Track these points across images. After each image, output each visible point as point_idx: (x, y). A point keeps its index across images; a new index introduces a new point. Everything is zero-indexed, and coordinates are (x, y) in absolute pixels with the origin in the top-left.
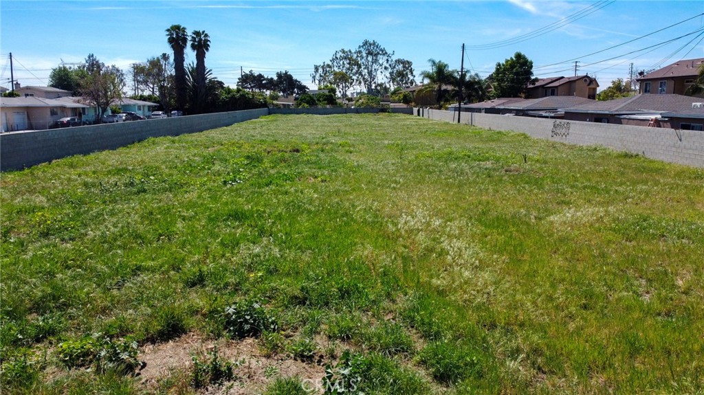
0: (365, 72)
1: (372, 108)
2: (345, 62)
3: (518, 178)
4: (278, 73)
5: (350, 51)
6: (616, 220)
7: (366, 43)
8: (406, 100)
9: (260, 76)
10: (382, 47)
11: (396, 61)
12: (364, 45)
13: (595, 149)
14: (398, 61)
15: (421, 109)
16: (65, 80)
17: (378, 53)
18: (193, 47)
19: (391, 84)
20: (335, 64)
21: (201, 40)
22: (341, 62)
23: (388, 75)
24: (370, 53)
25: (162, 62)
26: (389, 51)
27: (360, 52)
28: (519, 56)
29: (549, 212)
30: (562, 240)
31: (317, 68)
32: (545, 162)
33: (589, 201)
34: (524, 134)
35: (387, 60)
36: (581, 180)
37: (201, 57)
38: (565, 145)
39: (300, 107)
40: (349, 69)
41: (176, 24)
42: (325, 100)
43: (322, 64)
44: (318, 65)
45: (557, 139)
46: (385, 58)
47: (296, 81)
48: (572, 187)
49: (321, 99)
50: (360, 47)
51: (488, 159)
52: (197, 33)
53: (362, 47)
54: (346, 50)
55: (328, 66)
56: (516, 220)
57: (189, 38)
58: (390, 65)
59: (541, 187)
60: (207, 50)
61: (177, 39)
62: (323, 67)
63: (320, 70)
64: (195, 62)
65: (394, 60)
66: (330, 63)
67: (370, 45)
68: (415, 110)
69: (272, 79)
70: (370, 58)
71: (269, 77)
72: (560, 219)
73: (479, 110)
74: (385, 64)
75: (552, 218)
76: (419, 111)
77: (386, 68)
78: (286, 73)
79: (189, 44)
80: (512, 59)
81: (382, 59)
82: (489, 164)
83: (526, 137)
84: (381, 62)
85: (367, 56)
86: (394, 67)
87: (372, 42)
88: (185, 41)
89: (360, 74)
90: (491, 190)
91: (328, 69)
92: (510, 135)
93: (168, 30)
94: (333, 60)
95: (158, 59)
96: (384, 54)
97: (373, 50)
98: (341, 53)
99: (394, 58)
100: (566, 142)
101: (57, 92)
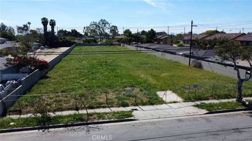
0: (101, 29)
1: (109, 44)
2: (94, 26)
3: (156, 68)
4: (72, 30)
5: (96, 22)
6: (170, 75)
7: (102, 20)
8: (118, 41)
9: (66, 31)
10: (107, 22)
11: (112, 26)
12: (101, 21)
13: (170, 60)
14: (113, 26)
15: (124, 45)
16: (6, 35)
17: (106, 23)
18: (50, 25)
19: (110, 33)
20: (91, 26)
21: (53, 22)
22: (93, 26)
23: (109, 31)
24: (103, 23)
25: (28, 25)
26: (109, 23)
27: (100, 23)
28: (152, 30)
29: (161, 74)
30: (163, 78)
31: (84, 28)
32: (160, 64)
33: (167, 72)
34: (155, 55)
35: (109, 26)
36: (166, 68)
37: (53, 28)
38: (164, 59)
39: (85, 44)
40: (96, 28)
41: (44, 17)
42: (93, 41)
43: (86, 27)
44: (85, 27)
45: (162, 57)
46: (108, 25)
47: (78, 32)
48: (165, 70)
49: (92, 41)
50: (99, 21)
51: (149, 64)
52: (51, 20)
53: (100, 21)
54: (95, 22)
55: (88, 27)
56: (156, 75)
57: (49, 22)
58: (110, 27)
59: (159, 70)
60: (55, 26)
61: (45, 22)
62: (87, 27)
63: (86, 28)
64: (51, 30)
65: (111, 26)
66: (89, 26)
67: (103, 20)
68: (122, 44)
69: (70, 32)
70: (103, 25)
71: (69, 31)
72: (163, 75)
73: (142, 47)
74: (108, 27)
75: (161, 75)
76: (123, 45)
77: (109, 28)
78: (75, 30)
79: (49, 24)
80: (150, 31)
81: (107, 25)
82: (149, 65)
83: (155, 56)
84: (107, 26)
85: (102, 24)
86: (111, 28)
87: (104, 20)
88: (47, 22)
89: (100, 30)
90: (152, 71)
91: (88, 28)
92: (152, 55)
93: (42, 19)
94: (90, 25)
95: (26, 24)
96: (108, 24)
97: (104, 22)
98: (93, 23)
99: (111, 25)
100: (164, 58)
101: (4, 40)
